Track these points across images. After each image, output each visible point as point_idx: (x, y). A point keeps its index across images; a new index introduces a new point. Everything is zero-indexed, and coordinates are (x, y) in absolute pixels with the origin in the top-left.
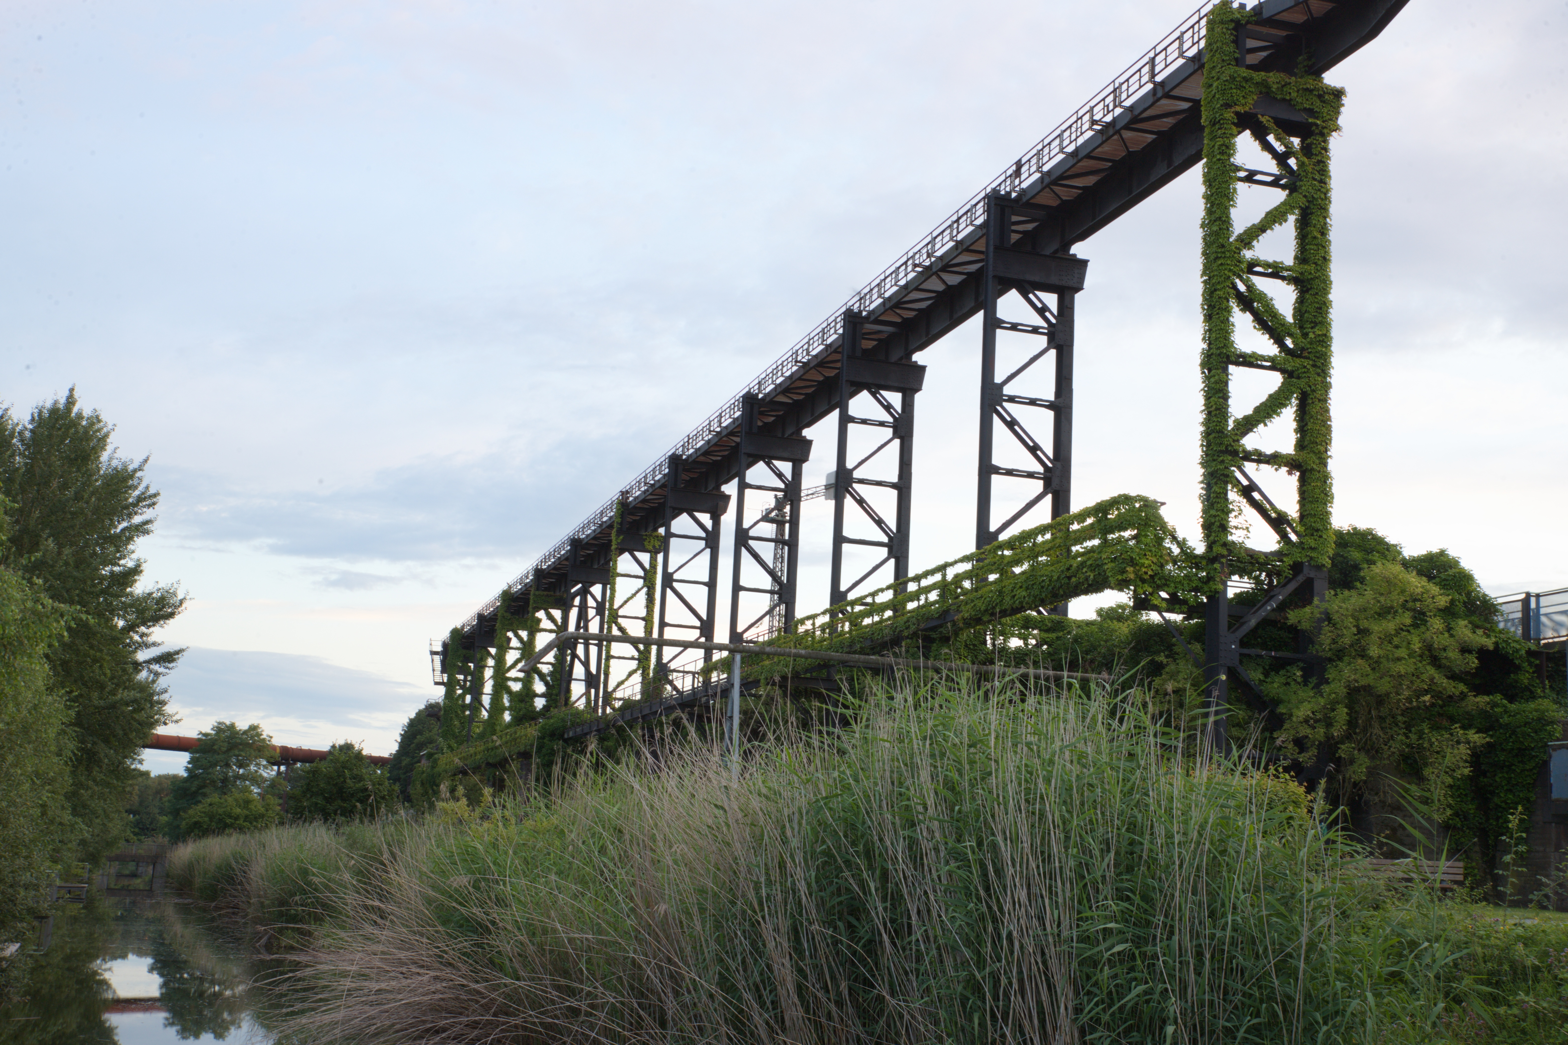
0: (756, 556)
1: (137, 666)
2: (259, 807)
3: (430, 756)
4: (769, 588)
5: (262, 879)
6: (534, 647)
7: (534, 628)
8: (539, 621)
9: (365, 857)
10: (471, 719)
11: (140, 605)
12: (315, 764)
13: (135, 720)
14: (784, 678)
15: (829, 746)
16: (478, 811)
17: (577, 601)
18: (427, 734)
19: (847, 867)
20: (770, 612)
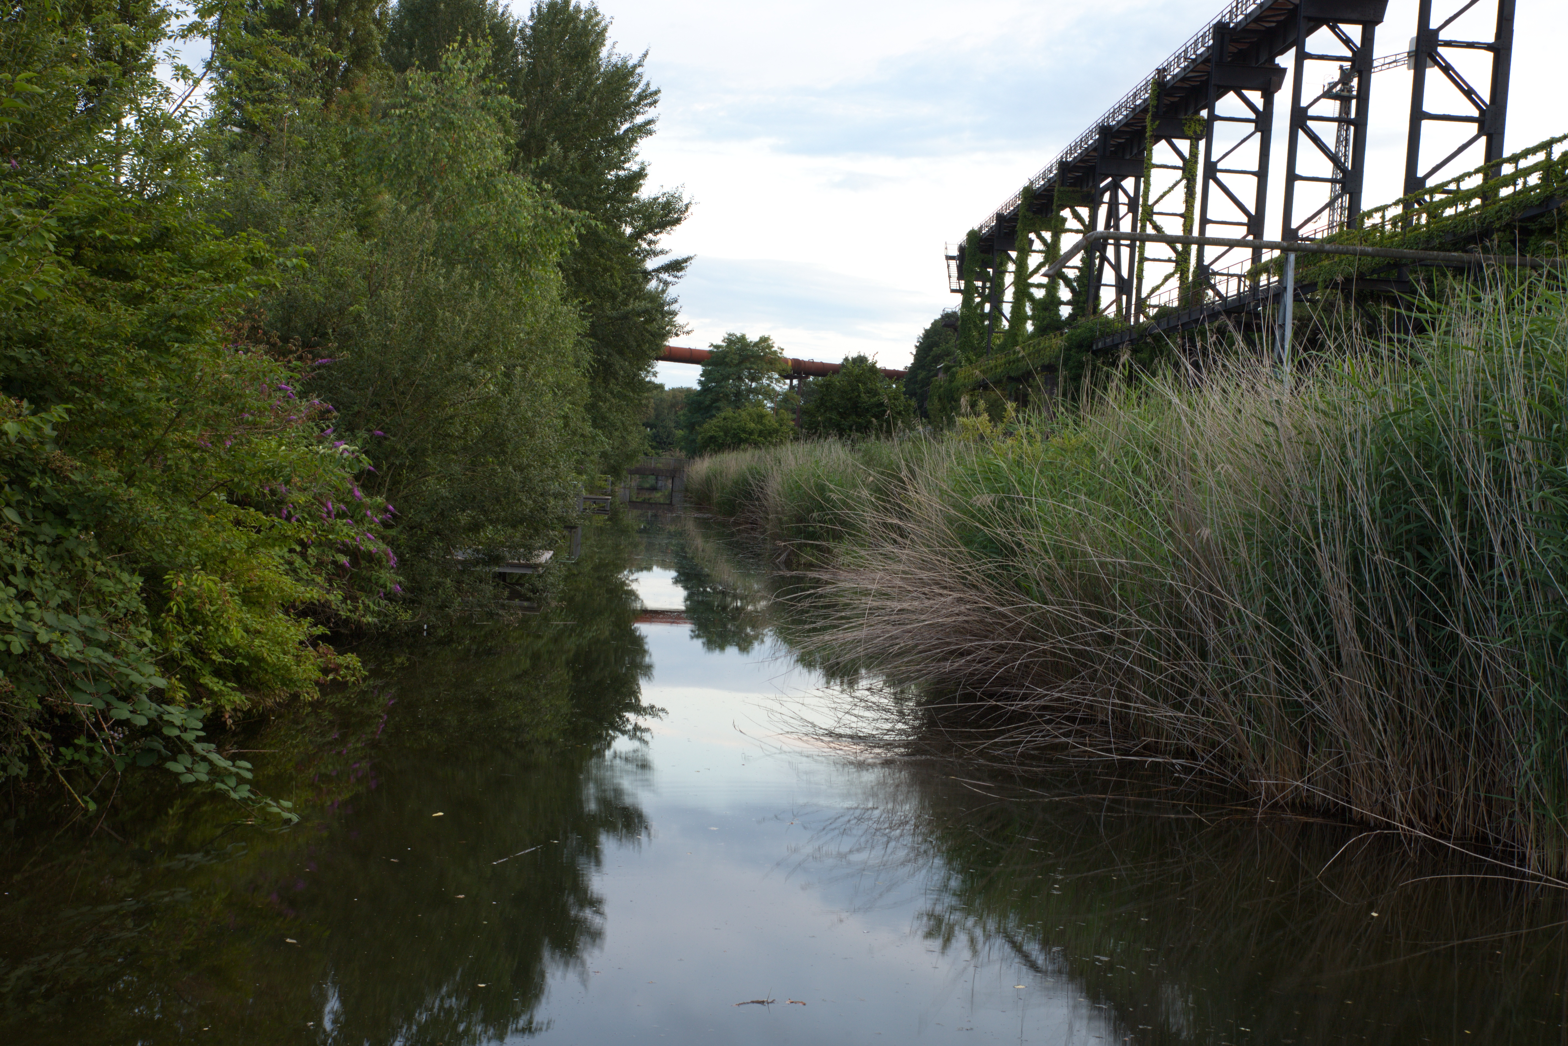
0: (1315, 139)
1: (647, 275)
2: (773, 422)
3: (947, 369)
4: (1329, 176)
5: (779, 495)
6: (1059, 249)
7: (1059, 229)
8: (1064, 220)
9: (882, 473)
10: (991, 329)
11: (647, 210)
12: (828, 378)
13: (648, 331)
14: (1348, 280)
15: (1400, 355)
16: (1001, 427)
17: (1107, 197)
18: (943, 346)
19: (1418, 491)
20: (1330, 205)
